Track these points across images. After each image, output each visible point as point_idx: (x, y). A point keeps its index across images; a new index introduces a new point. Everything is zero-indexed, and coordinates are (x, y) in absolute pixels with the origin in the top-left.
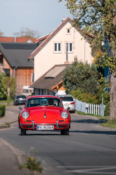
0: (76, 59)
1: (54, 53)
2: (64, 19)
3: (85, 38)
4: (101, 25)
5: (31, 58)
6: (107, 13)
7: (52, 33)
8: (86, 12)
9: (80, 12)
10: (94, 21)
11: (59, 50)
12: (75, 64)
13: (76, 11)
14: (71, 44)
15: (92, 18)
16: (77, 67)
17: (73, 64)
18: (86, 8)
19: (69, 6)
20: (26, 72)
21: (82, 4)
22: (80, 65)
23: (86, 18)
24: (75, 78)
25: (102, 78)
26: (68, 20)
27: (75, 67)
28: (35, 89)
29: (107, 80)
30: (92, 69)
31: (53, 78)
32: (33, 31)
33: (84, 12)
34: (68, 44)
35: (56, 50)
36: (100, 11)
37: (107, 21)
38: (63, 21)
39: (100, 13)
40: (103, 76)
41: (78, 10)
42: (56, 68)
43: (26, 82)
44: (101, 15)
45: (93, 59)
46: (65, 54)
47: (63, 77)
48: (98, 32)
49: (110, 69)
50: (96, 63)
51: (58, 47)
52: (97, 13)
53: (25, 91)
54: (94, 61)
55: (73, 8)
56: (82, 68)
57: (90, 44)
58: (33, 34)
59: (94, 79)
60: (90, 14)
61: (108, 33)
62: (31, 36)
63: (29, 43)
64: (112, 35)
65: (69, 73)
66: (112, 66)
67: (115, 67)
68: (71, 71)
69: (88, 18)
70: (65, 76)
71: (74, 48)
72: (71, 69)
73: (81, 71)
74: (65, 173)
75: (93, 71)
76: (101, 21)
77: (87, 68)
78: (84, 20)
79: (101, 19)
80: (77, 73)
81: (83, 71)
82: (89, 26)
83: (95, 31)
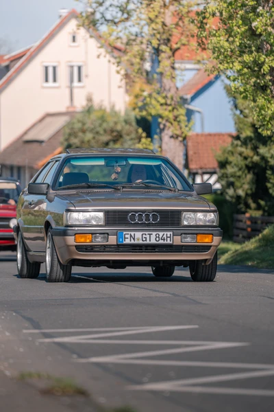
0: (90, 100)
1: (43, 87)
2: (64, 12)
3: (107, 52)
7: (38, 43)
10: (125, 16)
11: (55, 80)
12: (89, 110)
14: (79, 68)
15: (120, 10)
16: (94, 116)
17: (82, 112)
22: (99, 114)
23: (107, 9)
24: (89, 141)
25: (144, 140)
26: (73, 15)
27: (89, 117)
30: (126, 122)
31: (41, 142)
34: (72, 67)
35: (47, 80)
37: (153, 17)
38: (63, 17)
40: (147, 137)
42: (48, 120)
44: (139, 5)
45: (128, 99)
46: (67, 91)
47: (62, 139)
48: (134, 40)
49: (160, 120)
50: (133, 109)
51: (50, 74)
54: (130, 104)
56: (103, 119)
57: (118, 66)
59: (130, 143)
61: (155, 43)
64: (163, 47)
65: (76, 130)
66: (164, 115)
67: (171, 116)
68: (79, 125)
69: (112, 11)
70: (66, 136)
71: (87, 76)
72: (79, 121)
73: (100, 125)
74: (37, 344)
75: (127, 127)
76: (140, 15)
77: (115, 119)
78: (102, 14)
79: (141, 13)
80: (91, 130)
81: (105, 125)
82: (114, 27)
83: (128, 38)
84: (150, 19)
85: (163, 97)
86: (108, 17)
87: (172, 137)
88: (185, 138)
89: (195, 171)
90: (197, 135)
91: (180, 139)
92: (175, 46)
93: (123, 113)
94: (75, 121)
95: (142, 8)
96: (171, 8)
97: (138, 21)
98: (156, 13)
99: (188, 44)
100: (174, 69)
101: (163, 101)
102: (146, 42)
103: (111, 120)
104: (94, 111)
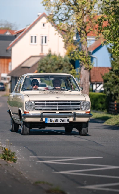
0: (50, 51)
1: (30, 45)
2: (40, 14)
3: (59, 32)
4: (72, 21)
5: (8, 48)
6: (79, 11)
7: (28, 27)
8: (60, 10)
9: (54, 9)
10: (67, 18)
11: (35, 42)
12: (49, 55)
13: (51, 8)
14: (46, 37)
15: (65, 15)
16: (51, 58)
17: (47, 56)
18: (59, 6)
19: (44, 3)
20: (4, 61)
21: (56, 2)
22: (53, 57)
23: (59, 15)
24: (49, 68)
25: (73, 70)
26: (44, 15)
27: (49, 58)
28: (12, 77)
29: (77, 71)
30: (65, 61)
31: (29, 68)
32: (11, 24)
33: (58, 9)
34: (42, 37)
35: (32, 42)
36: (73, 9)
37: (79, 19)
38: (40, 16)
39: (72, 11)
40: (75, 68)
41: (53, 8)
42: (32, 58)
43: (4, 70)
44: (73, 13)
45: (65, 51)
46: (40, 47)
47: (38, 67)
48: (70, 28)
49: (80, 62)
50: (68, 56)
51: (33, 39)
52: (70, 10)
53: (3, 79)
54: (67, 53)
55: (48, 5)
56: (55, 59)
57: (63, 38)
58: (11, 26)
59: (66, 69)
60: (63, 11)
61: (79, 29)
62: (10, 28)
63: (7, 35)
64: (82, 31)
65: (44, 64)
66: (82, 60)
67: (85, 60)
68: (45, 62)
69: (62, 16)
70: (40, 66)
71: (49, 41)
72: (45, 60)
73: (54, 62)
74: (37, 163)
75: (65, 63)
76: (73, 18)
77: (60, 60)
78: (57, 17)
79: (74, 17)
80: (50, 64)
81: (56, 62)
82: (62, 22)
83: (68, 27)
84: (77, 19)
85: (82, 52)
86: (60, 18)
87: (85, 69)
88: (90, 70)
89: (93, 83)
90: (95, 68)
91: (88, 70)
92: (87, 31)
93: (63, 57)
94: (44, 60)
95: (75, 15)
96: (87, 15)
97: (73, 20)
98: (80, 17)
99: (93, 31)
100: (86, 41)
101: (82, 54)
102: (75, 29)
103: (59, 60)
104: (52, 56)
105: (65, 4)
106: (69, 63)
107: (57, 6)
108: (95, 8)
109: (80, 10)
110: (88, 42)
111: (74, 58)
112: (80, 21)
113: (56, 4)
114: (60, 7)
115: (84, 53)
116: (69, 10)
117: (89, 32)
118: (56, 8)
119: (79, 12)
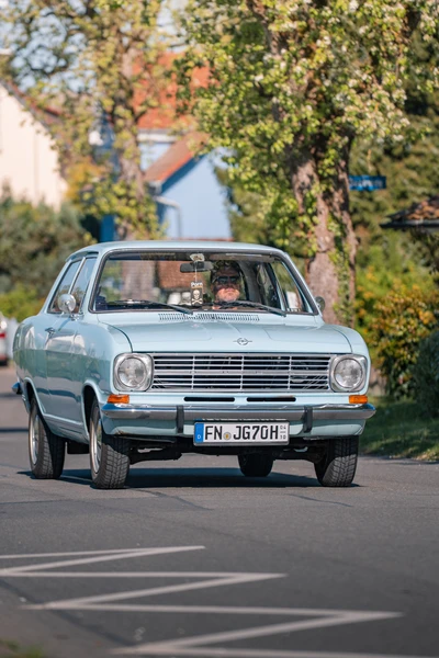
0: (6, 188)
3: (34, 116)
6: (103, 39)
8: (34, 34)
9: (12, 32)
10: (62, 63)
12: (6, 204)
15: (54, 54)
16: (13, 213)
18: (32, 19)
21: (19, 6)
22: (21, 210)
23: (34, 52)
24: (6, 252)
27: (6, 215)
30: (64, 221)
33: (29, 32)
36: (81, 30)
37: (104, 65)
41: (7, 27)
44: (82, 46)
45: (63, 186)
48: (77, 100)
49: (117, 220)
50: (75, 202)
52: (72, 35)
54: (68, 195)
56: (27, 217)
57: (53, 138)
60: (47, 39)
61: (108, 104)
64: (120, 110)
66: (123, 213)
67: (134, 214)
69: (42, 55)
73: (24, 227)
75: (65, 230)
76: (84, 62)
77: (46, 218)
78: (26, 59)
79: (86, 59)
80: (10, 235)
81: (30, 226)
82: (45, 80)
83: (67, 96)
84: (100, 68)
85: (122, 187)
86: (36, 64)
92: (139, 109)
93: (57, 209)
95: (89, 51)
96: (132, 52)
97: (81, 71)
98: (109, 60)
99: (159, 106)
100: (137, 143)
101: (122, 192)
102: (94, 103)
103: (40, 219)
104: (15, 205)
105: (52, 13)
106: (78, 227)
107: (23, 21)
108: (160, 26)
109: (106, 33)
110: (143, 148)
111: (93, 210)
112: (110, 75)
113: (17, 15)
114: (32, 27)
115: (128, 188)
116: (69, 35)
117: (143, 113)
118: (20, 29)
119: (103, 42)
